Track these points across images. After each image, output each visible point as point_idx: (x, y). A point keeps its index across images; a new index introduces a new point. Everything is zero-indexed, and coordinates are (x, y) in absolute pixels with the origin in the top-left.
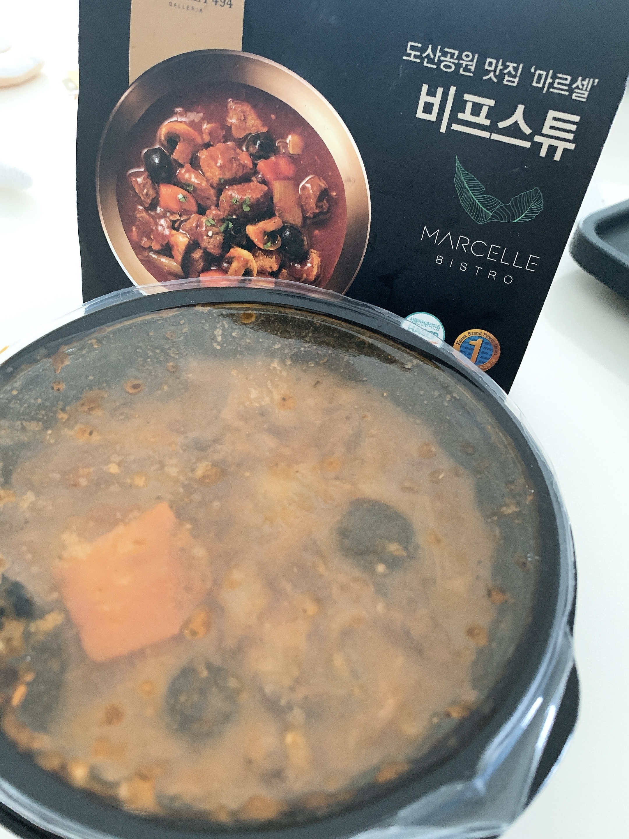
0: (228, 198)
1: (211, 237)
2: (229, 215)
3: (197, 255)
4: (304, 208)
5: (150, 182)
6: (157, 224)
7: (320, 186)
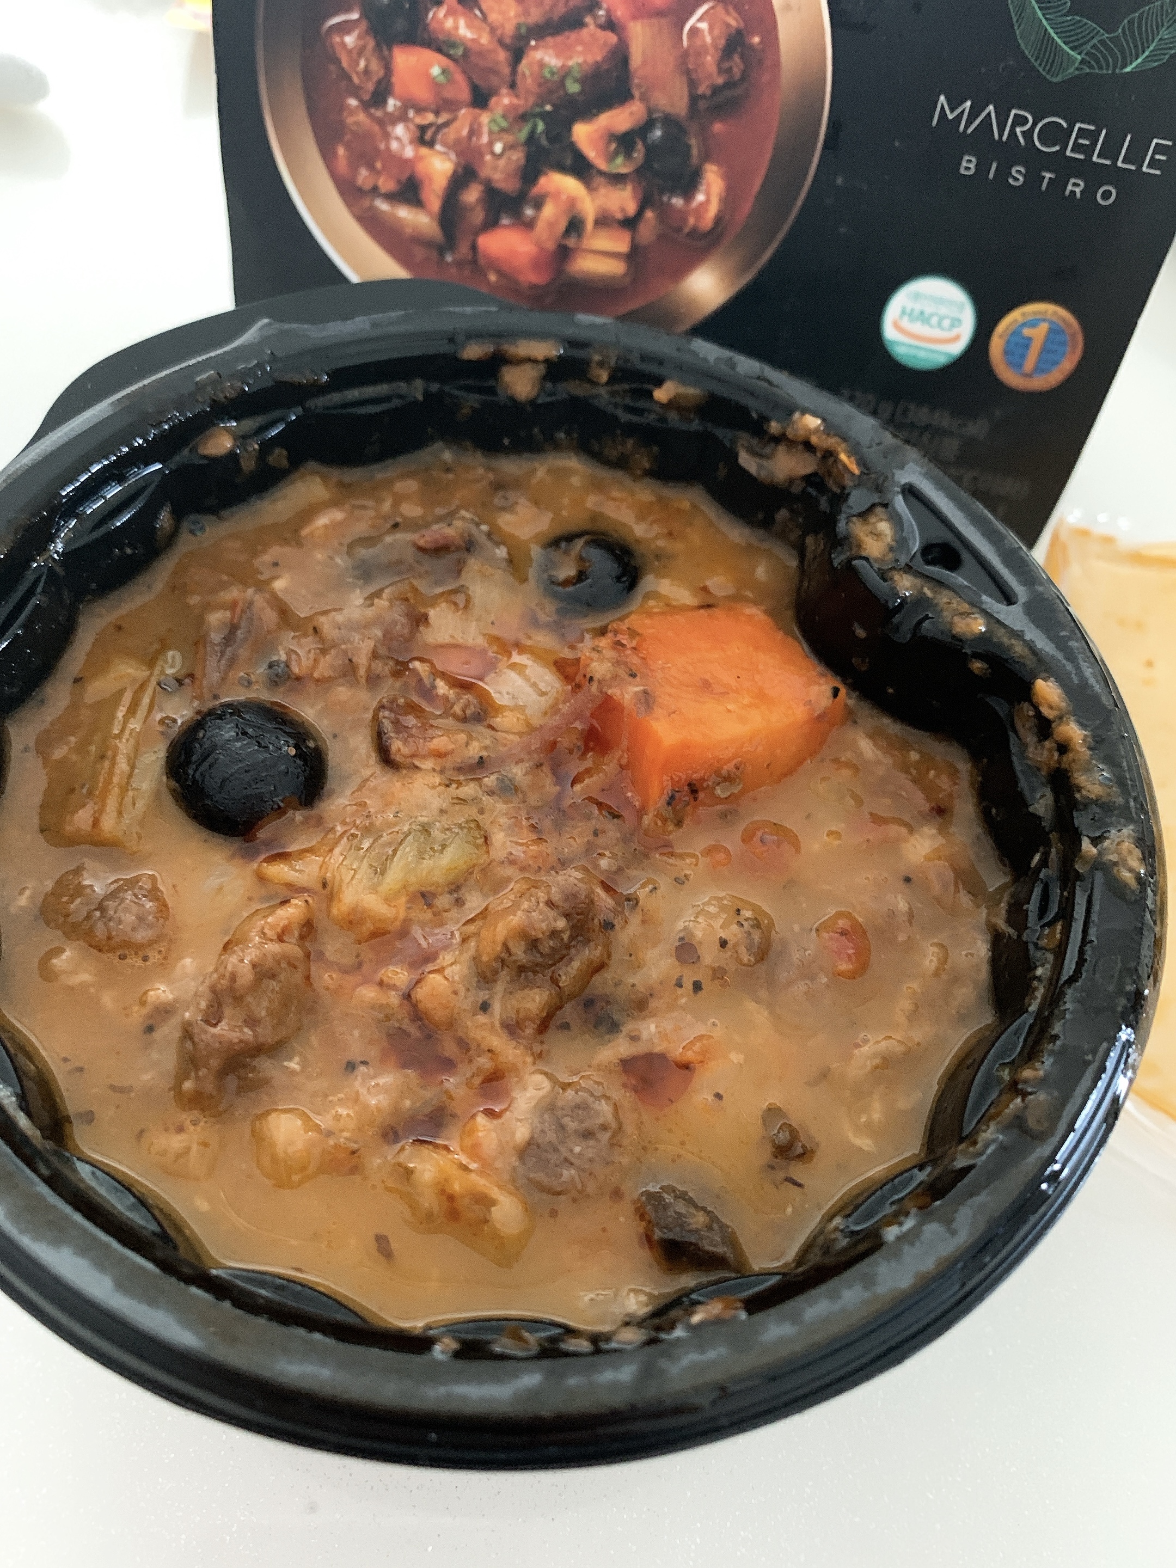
0: (536, 68)
1: (500, 156)
2: (537, 105)
3: (472, 195)
4: (694, 76)
5: (371, 43)
6: (387, 136)
7: (728, 25)
